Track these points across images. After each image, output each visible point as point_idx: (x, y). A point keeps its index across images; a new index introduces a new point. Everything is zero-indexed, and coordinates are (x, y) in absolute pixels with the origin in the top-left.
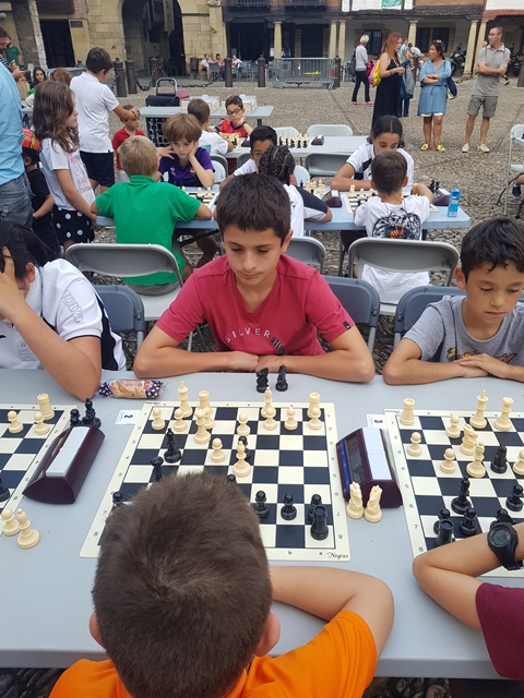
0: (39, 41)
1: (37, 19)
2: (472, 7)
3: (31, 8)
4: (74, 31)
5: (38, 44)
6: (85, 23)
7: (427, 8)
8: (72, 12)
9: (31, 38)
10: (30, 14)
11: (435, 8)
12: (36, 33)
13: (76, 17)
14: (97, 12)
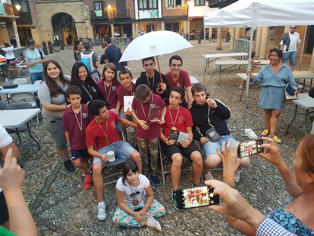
2: (184, 16)
6: (37, 27)
7: (167, 17)
9: (13, 34)
10: (13, 26)
11: (170, 17)
12: (16, 33)
13: (33, 25)
14: (42, 23)
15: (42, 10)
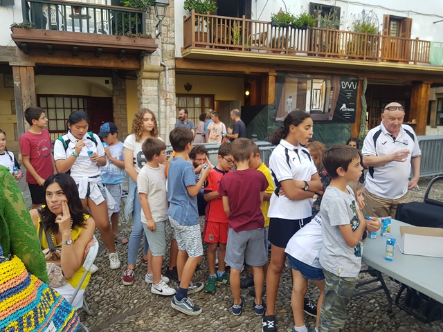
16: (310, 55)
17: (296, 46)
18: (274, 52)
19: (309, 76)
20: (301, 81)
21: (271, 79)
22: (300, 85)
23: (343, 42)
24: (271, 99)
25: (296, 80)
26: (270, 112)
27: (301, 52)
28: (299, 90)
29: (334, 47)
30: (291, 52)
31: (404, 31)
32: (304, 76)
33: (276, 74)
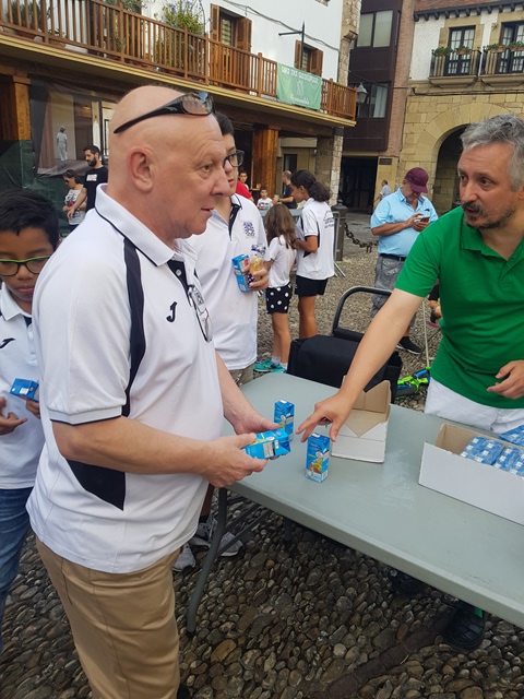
0: (336, 176)
1: (340, 155)
3: (336, 143)
4: (381, 168)
5: (333, 178)
6: (395, 161)
8: (385, 149)
9: (327, 173)
10: (332, 149)
12: (334, 168)
13: (388, 154)
14: (411, 150)
15: (423, 116)
16: (92, 52)
17: (64, 30)
18: (19, 33)
19: (93, 94)
20: (80, 101)
21: (20, 91)
22: (78, 109)
23: (150, 38)
24: (24, 131)
25: (71, 99)
26: (25, 157)
27: (74, 43)
28: (77, 118)
29: (136, 45)
30: (55, 39)
31: (241, 39)
32: (85, 92)
33: (28, 81)
